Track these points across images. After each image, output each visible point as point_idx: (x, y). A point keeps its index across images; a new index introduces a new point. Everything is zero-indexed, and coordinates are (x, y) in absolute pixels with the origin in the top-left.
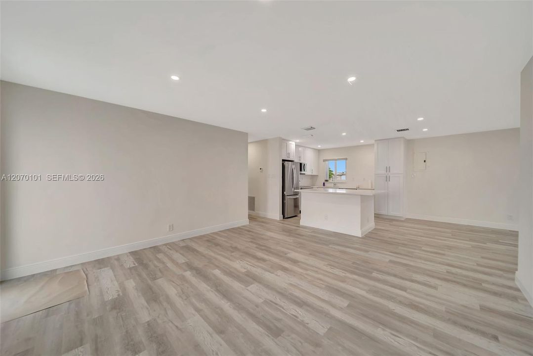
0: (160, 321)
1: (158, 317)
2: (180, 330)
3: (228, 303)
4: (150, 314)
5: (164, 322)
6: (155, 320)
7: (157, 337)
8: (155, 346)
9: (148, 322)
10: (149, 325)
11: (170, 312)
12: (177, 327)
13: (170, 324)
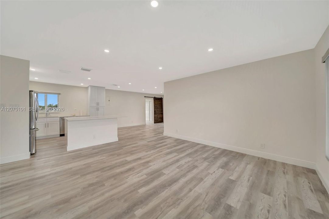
0: (207, 206)
1: (203, 209)
2: (207, 194)
3: (181, 180)
4: (203, 216)
5: (206, 204)
6: (206, 210)
7: (217, 201)
8: (222, 200)
9: (210, 213)
10: (212, 211)
11: (197, 204)
12: (206, 196)
13: (206, 199)
